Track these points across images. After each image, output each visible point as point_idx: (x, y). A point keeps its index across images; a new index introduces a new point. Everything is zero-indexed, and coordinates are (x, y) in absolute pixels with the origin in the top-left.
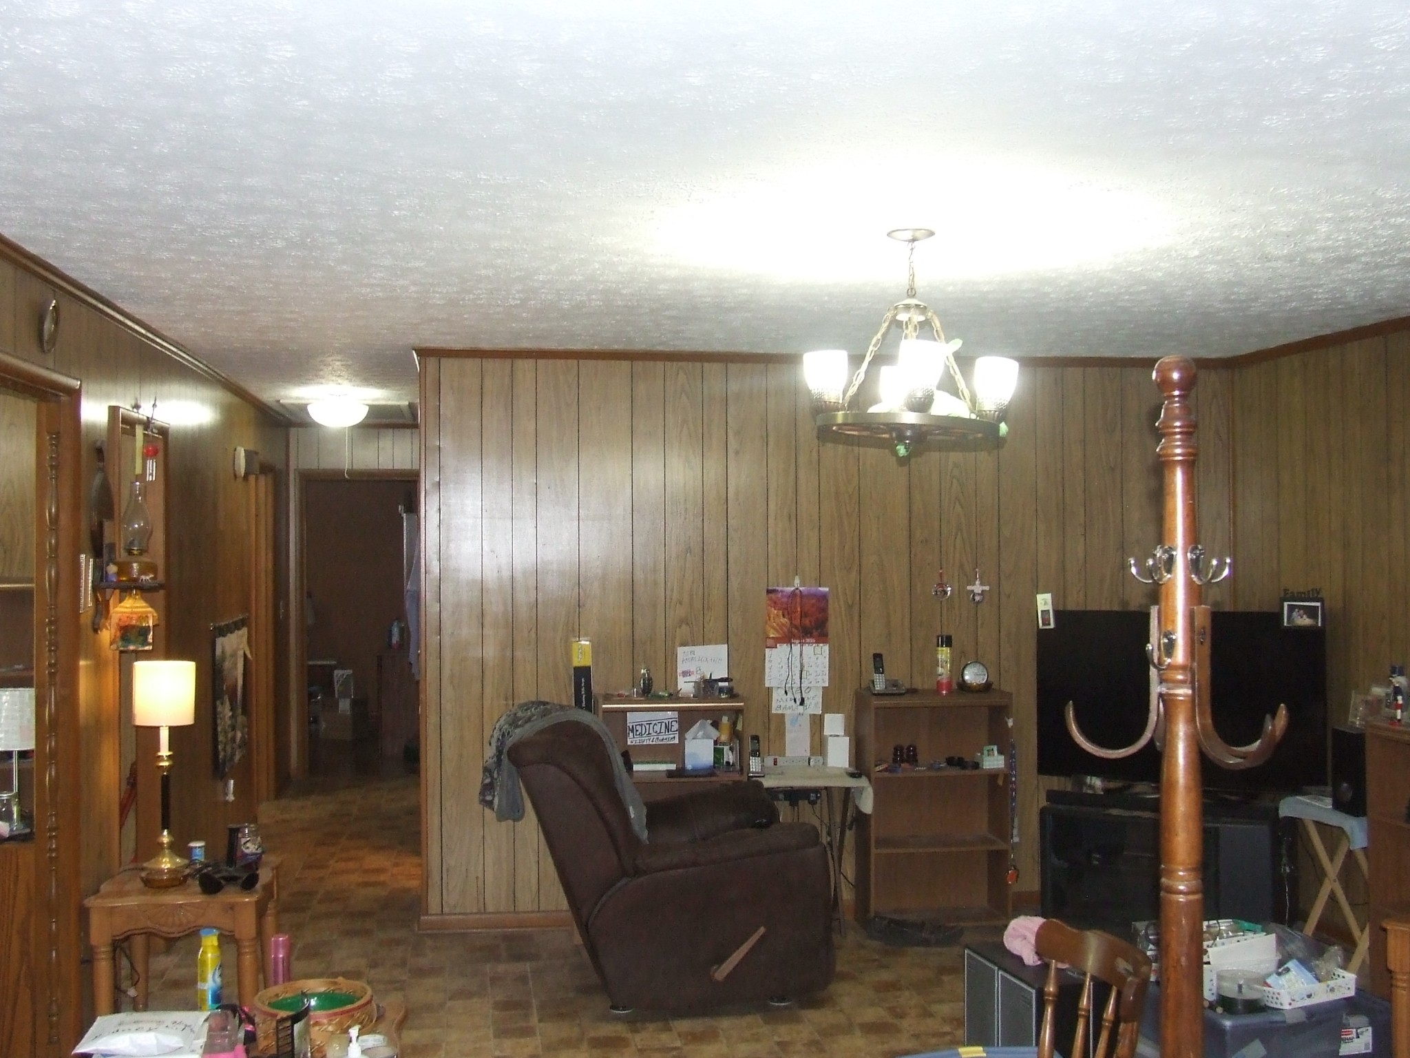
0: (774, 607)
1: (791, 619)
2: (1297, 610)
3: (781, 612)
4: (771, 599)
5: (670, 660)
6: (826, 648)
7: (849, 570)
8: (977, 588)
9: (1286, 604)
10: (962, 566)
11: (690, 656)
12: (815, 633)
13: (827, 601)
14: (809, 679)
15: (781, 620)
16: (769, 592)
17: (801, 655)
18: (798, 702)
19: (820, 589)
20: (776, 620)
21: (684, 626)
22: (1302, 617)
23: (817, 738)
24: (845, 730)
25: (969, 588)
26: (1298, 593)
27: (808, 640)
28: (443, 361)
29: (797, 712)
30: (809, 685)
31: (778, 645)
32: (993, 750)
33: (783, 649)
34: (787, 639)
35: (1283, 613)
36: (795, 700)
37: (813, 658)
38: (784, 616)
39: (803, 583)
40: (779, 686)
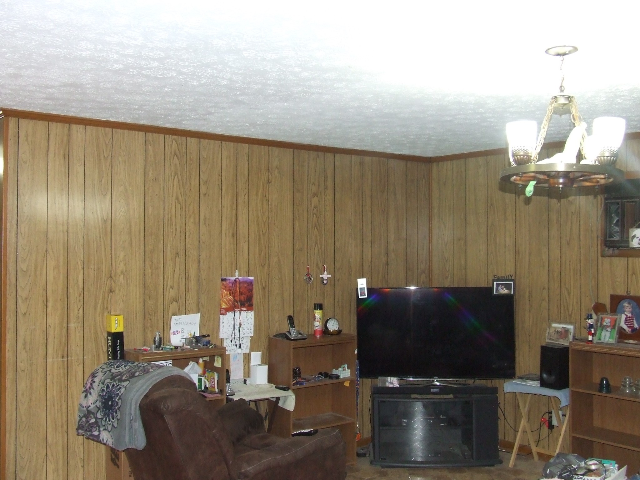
0: (225, 289)
1: (234, 297)
2: (500, 286)
3: (229, 292)
4: (223, 285)
5: (166, 325)
6: (252, 313)
7: (263, 266)
8: (325, 276)
9: (495, 283)
10: (317, 264)
11: (178, 322)
12: (246, 305)
13: (253, 286)
14: (243, 333)
15: (229, 297)
16: (223, 280)
17: (240, 318)
18: (238, 346)
19: (249, 278)
20: (226, 297)
21: (174, 303)
22: (503, 289)
23: (247, 367)
24: (261, 362)
25: (321, 276)
26: (501, 277)
27: (243, 309)
28: (21, 120)
29: (236, 352)
30: (244, 336)
31: (227, 312)
32: (345, 367)
33: (230, 314)
34: (232, 309)
35: (494, 288)
36: (236, 346)
37: (246, 319)
38: (230, 295)
39: (240, 275)
40: (227, 337)
